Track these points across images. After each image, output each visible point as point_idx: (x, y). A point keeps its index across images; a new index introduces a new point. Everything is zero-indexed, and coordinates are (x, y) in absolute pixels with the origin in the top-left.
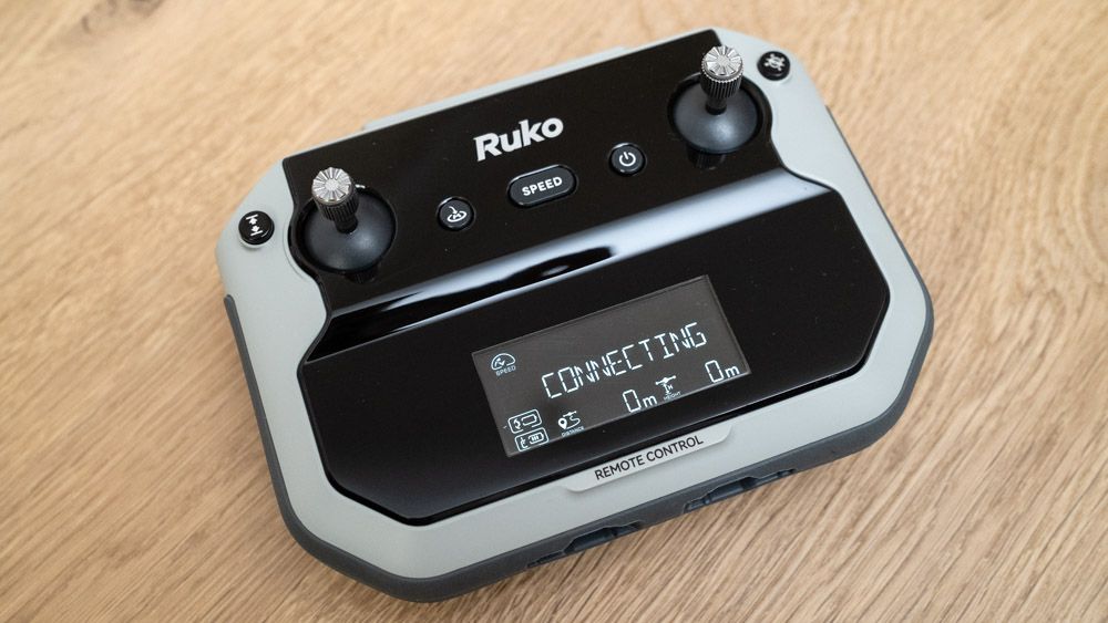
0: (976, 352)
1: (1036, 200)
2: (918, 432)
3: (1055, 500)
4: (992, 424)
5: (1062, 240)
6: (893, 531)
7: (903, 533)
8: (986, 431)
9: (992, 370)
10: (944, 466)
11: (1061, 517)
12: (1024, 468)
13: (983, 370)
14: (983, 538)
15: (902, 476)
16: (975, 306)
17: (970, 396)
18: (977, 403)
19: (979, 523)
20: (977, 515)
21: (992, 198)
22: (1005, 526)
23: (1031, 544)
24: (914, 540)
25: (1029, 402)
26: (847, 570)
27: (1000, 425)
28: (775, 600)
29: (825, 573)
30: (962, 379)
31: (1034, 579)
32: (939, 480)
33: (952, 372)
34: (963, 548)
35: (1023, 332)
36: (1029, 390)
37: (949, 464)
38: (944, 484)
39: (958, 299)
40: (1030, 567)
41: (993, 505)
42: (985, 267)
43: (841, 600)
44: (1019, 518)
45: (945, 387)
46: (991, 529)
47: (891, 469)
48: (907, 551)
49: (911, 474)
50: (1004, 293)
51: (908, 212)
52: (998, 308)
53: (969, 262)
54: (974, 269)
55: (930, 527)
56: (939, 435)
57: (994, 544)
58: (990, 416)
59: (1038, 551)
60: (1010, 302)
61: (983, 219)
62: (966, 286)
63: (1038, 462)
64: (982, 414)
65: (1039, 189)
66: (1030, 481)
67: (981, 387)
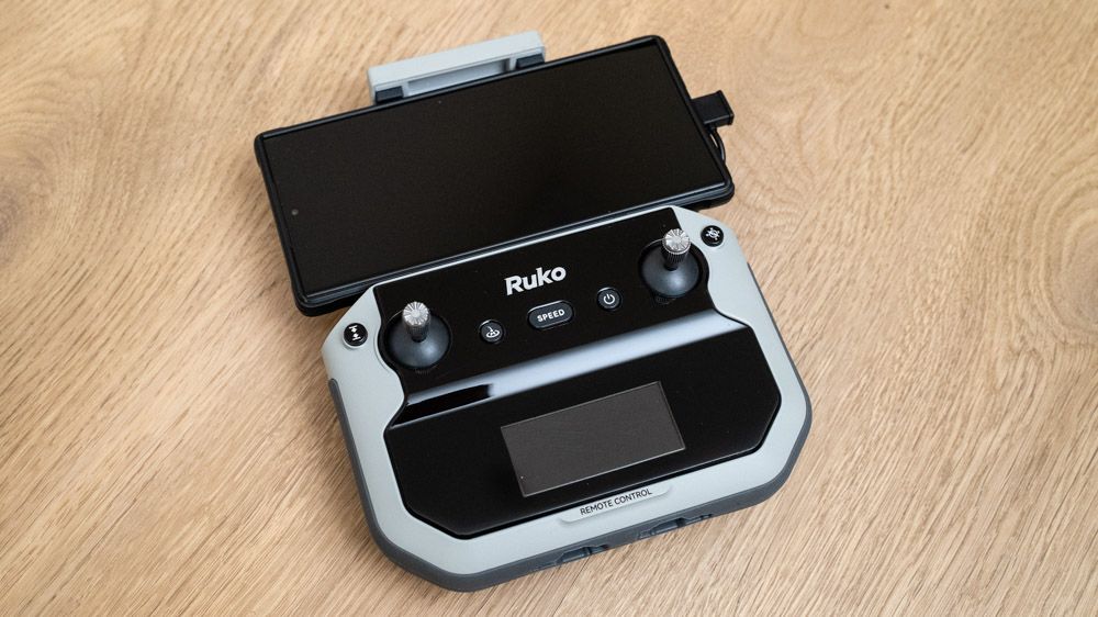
0: (989, 396)
1: (1014, 286)
2: (957, 456)
3: (1053, 493)
4: (1005, 446)
5: (1035, 314)
6: (951, 525)
7: (957, 526)
8: (1001, 452)
9: (1001, 409)
10: (978, 478)
11: (1057, 506)
12: (1029, 475)
13: (995, 410)
14: (1010, 523)
15: (951, 487)
16: (983, 365)
17: (988, 428)
18: (993, 432)
19: (1006, 513)
20: (1004, 509)
21: (985, 286)
22: (1023, 513)
23: (1041, 525)
24: (965, 530)
25: (1027, 429)
26: (924, 554)
27: (1011, 446)
28: (882, 578)
29: (910, 557)
30: (981, 417)
31: (1045, 549)
32: (976, 487)
33: (974, 413)
34: (998, 531)
35: (1017, 381)
36: (1027, 420)
37: (980, 477)
38: (979, 489)
39: (971, 361)
40: (1042, 539)
41: (1013, 501)
42: (986, 336)
43: (924, 574)
44: (1030, 509)
45: (971, 424)
46: (1013, 518)
47: (943, 483)
48: (962, 537)
49: (957, 485)
50: (1001, 354)
51: (929, 301)
52: (999, 365)
53: (975, 334)
54: (979, 338)
55: (974, 520)
56: (972, 457)
57: (1017, 528)
58: (1003, 441)
59: (1046, 529)
60: (1006, 360)
61: (980, 302)
62: (975, 351)
63: (1038, 470)
64: (998, 439)
65: (1015, 278)
66: (1035, 483)
67: (994, 422)
